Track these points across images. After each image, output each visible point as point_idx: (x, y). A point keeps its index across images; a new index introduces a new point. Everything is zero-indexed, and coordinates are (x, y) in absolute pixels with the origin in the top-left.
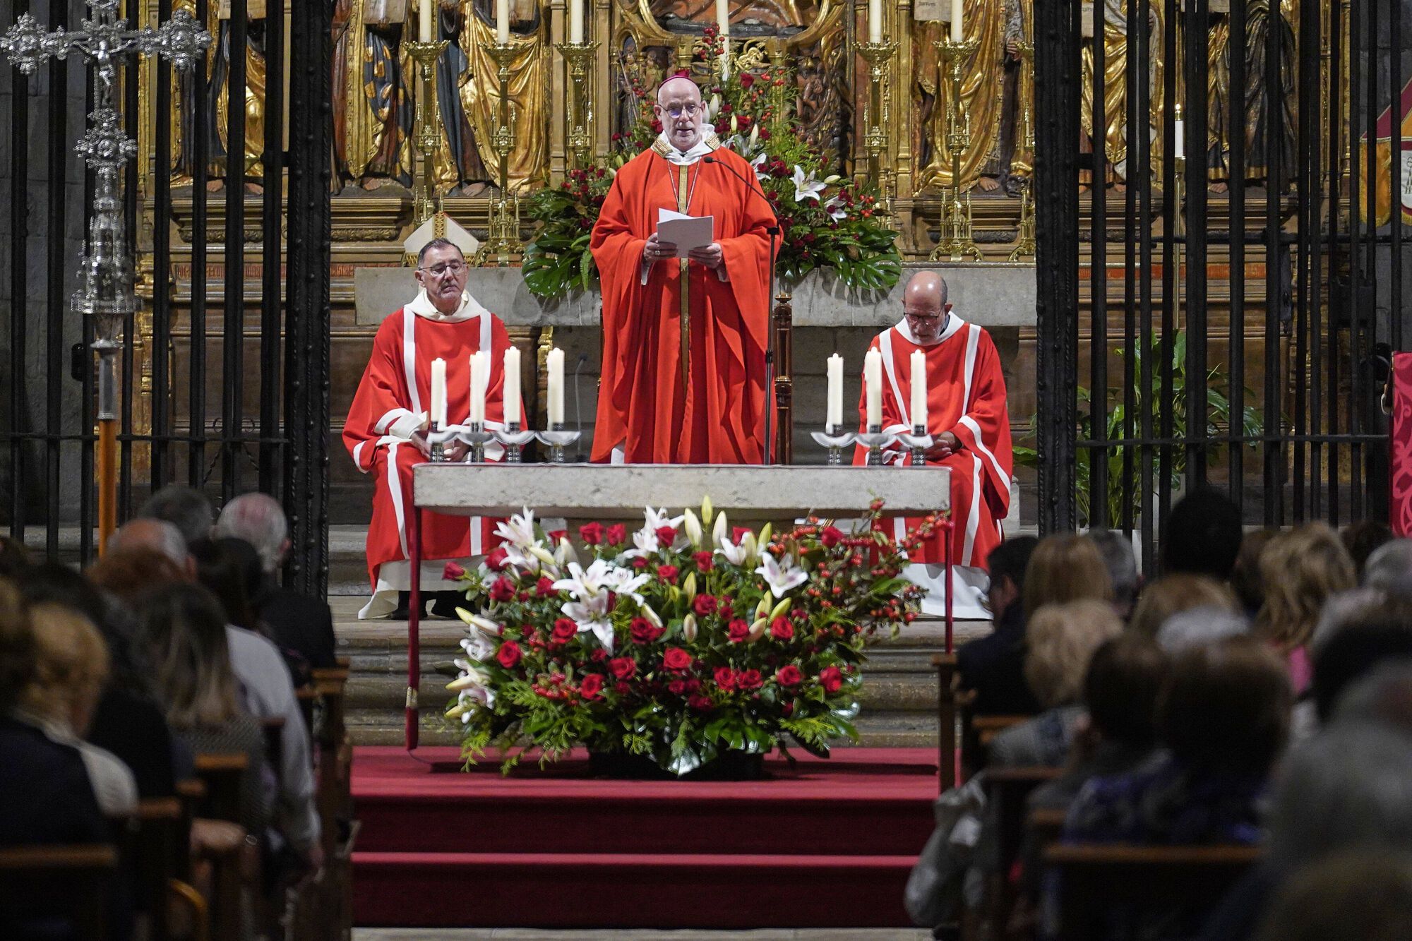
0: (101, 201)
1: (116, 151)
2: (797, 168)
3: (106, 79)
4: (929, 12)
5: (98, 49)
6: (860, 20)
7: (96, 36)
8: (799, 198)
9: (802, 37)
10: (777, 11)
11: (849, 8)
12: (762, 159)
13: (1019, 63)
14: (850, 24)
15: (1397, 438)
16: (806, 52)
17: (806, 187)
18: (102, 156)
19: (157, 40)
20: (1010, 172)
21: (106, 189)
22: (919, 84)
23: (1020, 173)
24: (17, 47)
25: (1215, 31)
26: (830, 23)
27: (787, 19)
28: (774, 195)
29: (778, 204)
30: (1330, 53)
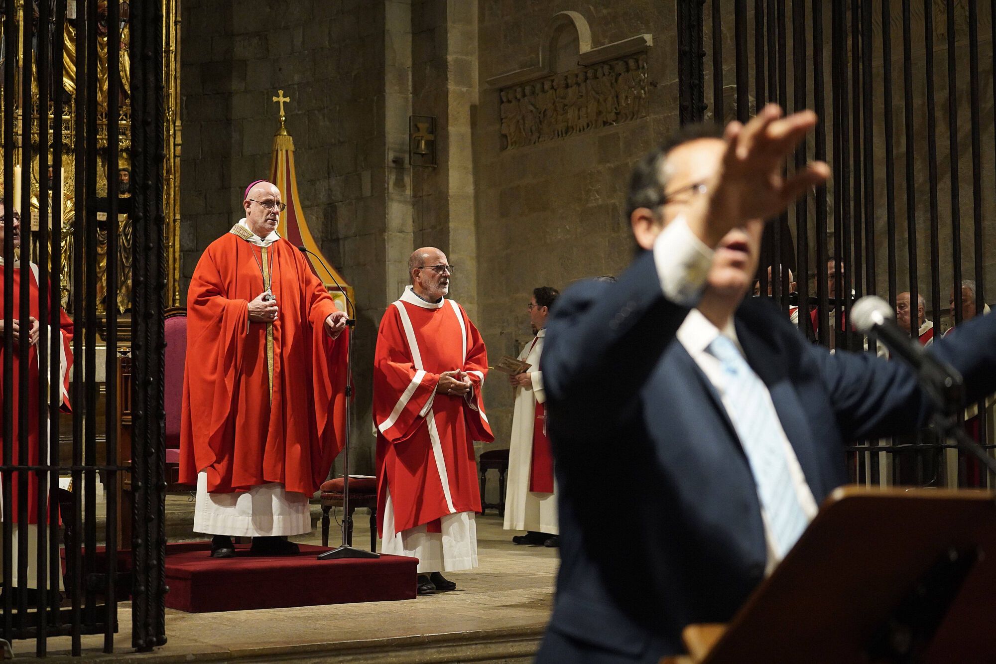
30: (170, 244)
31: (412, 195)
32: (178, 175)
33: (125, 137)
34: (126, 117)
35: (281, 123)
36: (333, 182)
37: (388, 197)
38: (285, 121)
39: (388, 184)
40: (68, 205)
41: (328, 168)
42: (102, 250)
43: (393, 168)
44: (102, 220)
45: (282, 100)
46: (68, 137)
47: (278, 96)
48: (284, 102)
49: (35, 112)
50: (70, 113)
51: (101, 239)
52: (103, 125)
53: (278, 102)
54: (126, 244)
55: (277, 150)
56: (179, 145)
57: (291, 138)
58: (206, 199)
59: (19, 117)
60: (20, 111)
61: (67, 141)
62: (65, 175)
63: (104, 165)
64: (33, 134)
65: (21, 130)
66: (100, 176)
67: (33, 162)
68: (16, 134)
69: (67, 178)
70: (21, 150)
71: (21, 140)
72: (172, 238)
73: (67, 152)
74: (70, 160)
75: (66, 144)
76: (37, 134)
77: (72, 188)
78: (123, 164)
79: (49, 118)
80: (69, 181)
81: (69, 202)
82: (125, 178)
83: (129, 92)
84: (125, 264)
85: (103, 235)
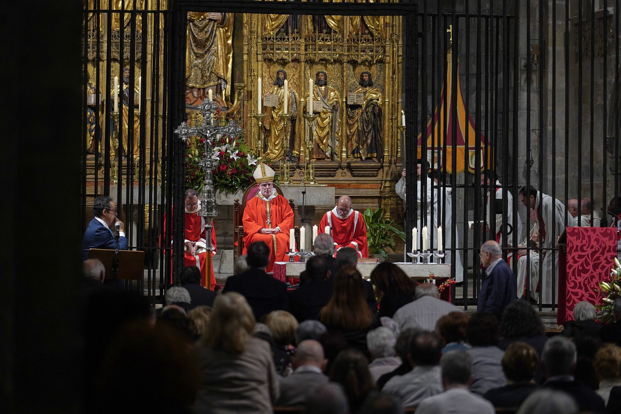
0: (207, 181)
1: (212, 165)
2: (248, 155)
3: (210, 142)
4: (268, 103)
5: (207, 133)
6: (245, 105)
7: (206, 129)
8: (249, 164)
9: (229, 111)
10: (219, 103)
11: (242, 102)
12: (237, 152)
13: (296, 120)
14: (242, 107)
15: (568, 253)
16: (231, 116)
17: (251, 161)
18: (207, 167)
19: (225, 130)
20: (292, 154)
21: (209, 177)
22: (264, 126)
23: (295, 155)
24: (181, 133)
25: (358, 110)
26: (237, 107)
27: (222, 105)
28: (241, 164)
29: (243, 166)
30: (394, 118)
31: (537, 87)
32: (400, 74)
33: (364, 53)
34: (366, 41)
35: (450, 46)
37: (520, 88)
38: (452, 44)
39: (521, 81)
40: (331, 95)
42: (352, 122)
43: (525, 70)
44: (351, 104)
46: (330, 55)
47: (449, 29)
49: (311, 40)
50: (331, 40)
51: (351, 115)
52: (352, 46)
53: (450, 32)
54: (366, 118)
55: (448, 62)
56: (400, 56)
59: (301, 44)
60: (302, 40)
61: (329, 58)
62: (330, 77)
63: (354, 70)
64: (309, 54)
65: (302, 52)
66: (352, 77)
67: (311, 70)
68: (299, 54)
69: (331, 79)
70: (303, 63)
71: (303, 58)
72: (396, 114)
73: (331, 64)
74: (333, 68)
75: (328, 59)
76: (312, 54)
77: (334, 84)
78: (366, 69)
79: (318, 45)
80: (333, 80)
81: (332, 93)
82: (366, 78)
83: (368, 25)
84: (366, 130)
85: (353, 113)
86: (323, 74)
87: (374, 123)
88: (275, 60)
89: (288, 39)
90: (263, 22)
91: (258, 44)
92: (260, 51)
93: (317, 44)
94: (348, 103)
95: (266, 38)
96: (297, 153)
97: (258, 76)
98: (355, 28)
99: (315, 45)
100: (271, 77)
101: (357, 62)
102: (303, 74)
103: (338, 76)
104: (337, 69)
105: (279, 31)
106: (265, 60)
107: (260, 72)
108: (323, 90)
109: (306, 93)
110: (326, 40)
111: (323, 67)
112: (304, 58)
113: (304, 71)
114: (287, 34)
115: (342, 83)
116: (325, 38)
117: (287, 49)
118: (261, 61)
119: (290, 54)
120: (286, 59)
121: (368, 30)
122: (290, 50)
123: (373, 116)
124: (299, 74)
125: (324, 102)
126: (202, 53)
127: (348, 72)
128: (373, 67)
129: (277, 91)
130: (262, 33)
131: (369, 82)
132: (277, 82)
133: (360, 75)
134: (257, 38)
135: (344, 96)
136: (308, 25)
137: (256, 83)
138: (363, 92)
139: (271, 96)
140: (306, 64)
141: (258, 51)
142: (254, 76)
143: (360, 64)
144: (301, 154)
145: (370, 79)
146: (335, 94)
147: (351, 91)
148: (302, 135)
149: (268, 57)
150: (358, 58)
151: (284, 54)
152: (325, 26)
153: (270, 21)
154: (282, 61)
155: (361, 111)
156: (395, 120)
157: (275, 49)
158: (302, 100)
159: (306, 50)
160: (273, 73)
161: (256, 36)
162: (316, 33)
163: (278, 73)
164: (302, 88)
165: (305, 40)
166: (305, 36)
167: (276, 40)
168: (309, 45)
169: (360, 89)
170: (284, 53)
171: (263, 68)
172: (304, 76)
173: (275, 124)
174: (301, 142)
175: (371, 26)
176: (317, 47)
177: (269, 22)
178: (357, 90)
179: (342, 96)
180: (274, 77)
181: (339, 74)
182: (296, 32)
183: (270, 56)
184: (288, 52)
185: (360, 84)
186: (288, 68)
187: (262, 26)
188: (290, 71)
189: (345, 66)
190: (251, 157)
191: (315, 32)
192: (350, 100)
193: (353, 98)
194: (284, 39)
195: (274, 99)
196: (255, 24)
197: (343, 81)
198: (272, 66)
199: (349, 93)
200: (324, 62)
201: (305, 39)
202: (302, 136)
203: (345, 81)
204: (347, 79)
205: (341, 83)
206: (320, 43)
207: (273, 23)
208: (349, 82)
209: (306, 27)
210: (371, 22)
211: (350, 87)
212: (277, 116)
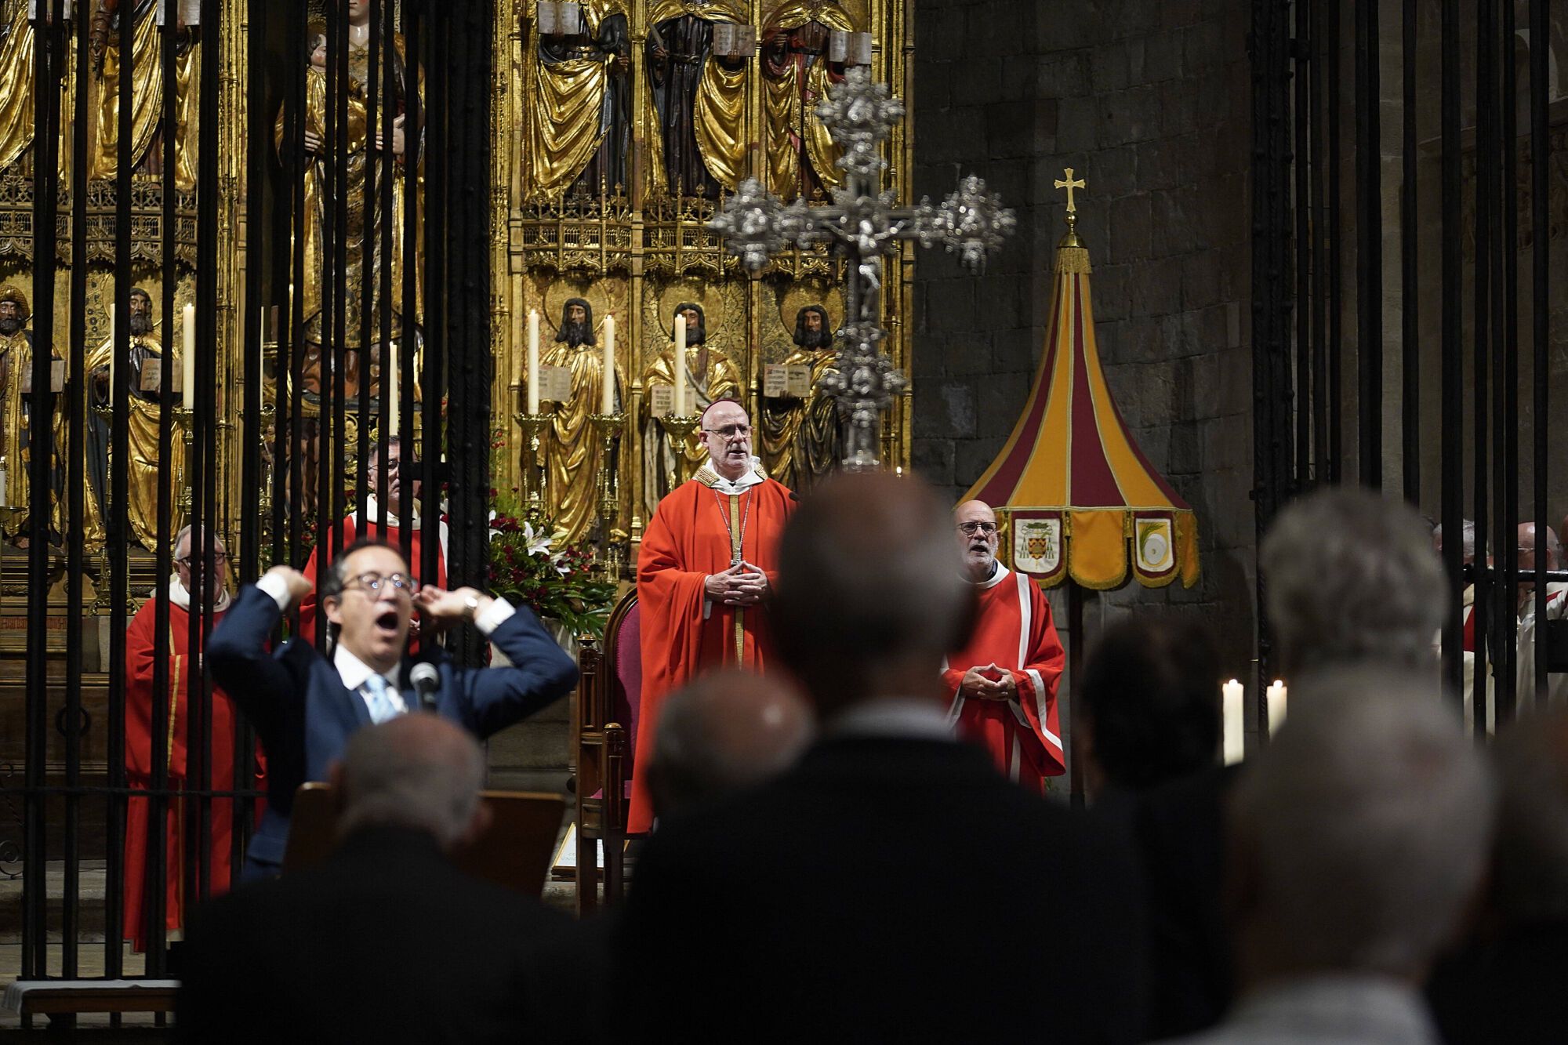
2: (527, 524)
5: (858, 231)
7: (855, 214)
12: (492, 515)
17: (535, 542)
24: (740, 227)
25: (791, 415)
28: (508, 550)
29: (511, 558)
30: (893, 435)
32: (908, 314)
33: (812, 253)
35: (1069, 225)
36: (1188, 318)
38: (1076, 222)
40: (716, 372)
41: (1181, 293)
42: (775, 448)
44: (773, 396)
45: (1070, 184)
46: (715, 257)
47: (1064, 179)
48: (1075, 189)
49: (660, 216)
50: (718, 215)
51: (773, 429)
53: (1065, 189)
54: (816, 436)
55: (1060, 274)
56: (909, 263)
57: (1086, 252)
58: (992, 346)
59: (634, 226)
60: (637, 216)
61: (713, 264)
62: (713, 320)
63: (779, 302)
64: (657, 254)
65: (638, 248)
66: (774, 321)
67: (658, 300)
68: (629, 254)
69: (716, 326)
70: (638, 281)
71: (637, 265)
72: (897, 425)
73: (717, 282)
74: (722, 295)
75: (711, 268)
76: (664, 253)
77: (724, 342)
78: (813, 299)
79: (682, 227)
80: (720, 330)
81: (719, 366)
82: (815, 324)
83: (821, 176)
84: (815, 471)
85: (777, 421)
86: (693, 312)
87: (835, 452)
88: (561, 269)
89: (599, 211)
90: (525, 163)
91: (512, 224)
92: (518, 244)
93: (679, 225)
94: (766, 393)
95: (536, 208)
96: (621, 533)
97: (511, 316)
98: (783, 183)
99: (674, 228)
100: (547, 318)
101: (789, 278)
102: (637, 311)
103: (736, 317)
104: (734, 298)
105: (571, 188)
106: (530, 271)
107: (517, 304)
108: (695, 355)
109: (646, 365)
110: (705, 215)
111: (694, 292)
112: (640, 266)
113: (642, 304)
114: (596, 196)
115: (746, 338)
116: (702, 208)
117: (594, 240)
118: (522, 274)
119: (604, 254)
120: (593, 268)
121: (822, 188)
122: (604, 242)
123: (834, 432)
124: (625, 312)
125: (698, 390)
126: (354, 249)
127: (764, 306)
128: (831, 294)
129: (566, 359)
130: (523, 194)
131: (823, 335)
132: (565, 332)
133: (795, 316)
134: (509, 209)
135: (754, 375)
136: (651, 174)
137: (506, 335)
138: (805, 363)
139: (549, 372)
140: (647, 282)
141: (513, 243)
142: (502, 314)
143: (798, 285)
144: (634, 538)
145: (825, 326)
146: (728, 369)
147: (771, 361)
148: (637, 485)
149: (541, 262)
150: (794, 269)
151: (588, 252)
152: (700, 176)
153: (546, 160)
154: (578, 275)
155: (800, 417)
156: (895, 441)
157: (561, 238)
158: (637, 384)
159: (647, 242)
160: (554, 307)
161: (506, 202)
162: (675, 196)
163: (568, 307)
164: (637, 351)
165: (644, 217)
166: (645, 204)
167: (565, 212)
168: (657, 228)
169: (798, 356)
170: (587, 250)
171: (526, 293)
172: (642, 319)
173: (562, 450)
174: (632, 504)
175: (829, 178)
176: (680, 233)
177: (543, 163)
178: (788, 357)
179: (746, 375)
180: (557, 318)
181: (737, 313)
182: (618, 192)
183: (547, 258)
184: (597, 246)
185: (795, 342)
186: (597, 294)
187: (523, 173)
188: (601, 303)
189: (755, 289)
190: (536, 530)
191: (672, 193)
192: (772, 385)
193: (780, 380)
194: (586, 211)
195: (560, 379)
196: (502, 167)
197: (749, 333)
198: (551, 288)
199: (766, 365)
200: (696, 278)
201: (645, 212)
202: (635, 486)
203: (755, 333)
204: (760, 327)
205: (742, 339)
206: (688, 222)
207: (555, 165)
208: (764, 336)
209: (645, 179)
210: (828, 166)
211: (770, 350)
212: (566, 429)
